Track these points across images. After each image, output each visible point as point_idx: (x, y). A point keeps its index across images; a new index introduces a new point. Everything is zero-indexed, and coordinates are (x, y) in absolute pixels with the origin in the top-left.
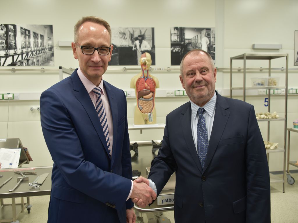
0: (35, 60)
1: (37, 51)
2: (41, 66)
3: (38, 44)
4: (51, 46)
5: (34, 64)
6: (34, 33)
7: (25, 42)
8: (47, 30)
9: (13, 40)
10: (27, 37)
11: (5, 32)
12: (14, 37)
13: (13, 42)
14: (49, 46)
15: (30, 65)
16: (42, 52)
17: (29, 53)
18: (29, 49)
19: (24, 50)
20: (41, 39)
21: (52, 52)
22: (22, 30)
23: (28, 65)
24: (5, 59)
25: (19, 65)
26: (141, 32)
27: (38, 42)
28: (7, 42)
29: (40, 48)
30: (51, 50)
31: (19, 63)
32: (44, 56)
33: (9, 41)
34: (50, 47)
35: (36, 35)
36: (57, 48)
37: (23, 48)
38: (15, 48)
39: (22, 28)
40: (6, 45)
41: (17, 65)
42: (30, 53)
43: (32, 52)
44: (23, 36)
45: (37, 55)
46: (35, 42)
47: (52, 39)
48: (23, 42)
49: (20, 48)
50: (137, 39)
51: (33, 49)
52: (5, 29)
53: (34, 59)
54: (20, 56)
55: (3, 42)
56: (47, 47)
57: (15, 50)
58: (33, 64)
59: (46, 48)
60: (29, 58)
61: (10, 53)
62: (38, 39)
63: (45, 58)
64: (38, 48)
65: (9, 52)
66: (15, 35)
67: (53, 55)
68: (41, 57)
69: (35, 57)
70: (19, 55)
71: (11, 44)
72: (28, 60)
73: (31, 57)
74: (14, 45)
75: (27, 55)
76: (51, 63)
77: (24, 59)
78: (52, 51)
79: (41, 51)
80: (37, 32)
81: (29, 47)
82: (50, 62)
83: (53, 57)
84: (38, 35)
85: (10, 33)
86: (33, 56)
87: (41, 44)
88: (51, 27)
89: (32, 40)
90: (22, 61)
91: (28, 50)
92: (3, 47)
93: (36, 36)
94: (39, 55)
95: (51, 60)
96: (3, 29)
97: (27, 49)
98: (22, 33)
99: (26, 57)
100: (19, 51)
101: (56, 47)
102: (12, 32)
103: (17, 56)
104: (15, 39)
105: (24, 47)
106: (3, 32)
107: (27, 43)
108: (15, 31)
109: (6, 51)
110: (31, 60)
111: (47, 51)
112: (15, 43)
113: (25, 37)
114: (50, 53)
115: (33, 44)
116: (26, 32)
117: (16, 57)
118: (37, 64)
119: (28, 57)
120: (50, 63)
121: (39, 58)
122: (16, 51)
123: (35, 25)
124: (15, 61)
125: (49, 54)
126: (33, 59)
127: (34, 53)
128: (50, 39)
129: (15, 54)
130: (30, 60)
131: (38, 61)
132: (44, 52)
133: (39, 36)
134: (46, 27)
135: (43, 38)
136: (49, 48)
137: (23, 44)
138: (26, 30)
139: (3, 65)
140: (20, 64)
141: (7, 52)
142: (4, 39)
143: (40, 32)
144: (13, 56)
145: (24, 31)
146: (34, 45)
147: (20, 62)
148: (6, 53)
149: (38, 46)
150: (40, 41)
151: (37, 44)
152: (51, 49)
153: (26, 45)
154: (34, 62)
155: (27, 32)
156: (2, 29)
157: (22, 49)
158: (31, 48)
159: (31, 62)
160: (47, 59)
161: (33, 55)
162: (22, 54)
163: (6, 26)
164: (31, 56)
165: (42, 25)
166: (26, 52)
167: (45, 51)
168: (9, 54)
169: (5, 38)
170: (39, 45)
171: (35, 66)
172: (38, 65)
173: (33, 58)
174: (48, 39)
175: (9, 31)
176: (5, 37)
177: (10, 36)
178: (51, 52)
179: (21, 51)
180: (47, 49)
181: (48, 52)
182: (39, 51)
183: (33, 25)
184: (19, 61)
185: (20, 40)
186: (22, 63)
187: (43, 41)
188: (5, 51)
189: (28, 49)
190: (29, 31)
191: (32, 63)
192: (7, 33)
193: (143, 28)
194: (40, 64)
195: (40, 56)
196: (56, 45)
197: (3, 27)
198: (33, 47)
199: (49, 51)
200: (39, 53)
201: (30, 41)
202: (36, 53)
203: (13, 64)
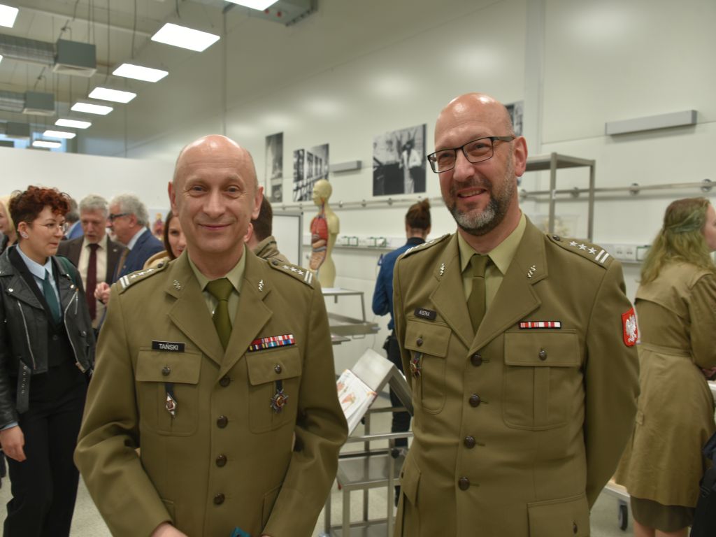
3: (318, 170)
4: (327, 171)
6: (316, 157)
7: (309, 170)
8: (324, 152)
10: (311, 163)
12: (302, 165)
13: (302, 171)
19: (308, 181)
20: (320, 164)
24: (296, 192)
26: (409, 135)
27: (317, 168)
28: (298, 172)
31: (304, 198)
33: (300, 170)
34: (326, 174)
36: (331, 175)
38: (303, 178)
39: (308, 153)
40: (297, 176)
41: (303, 200)
44: (308, 162)
46: (315, 169)
47: (327, 163)
49: (306, 178)
50: (405, 148)
54: (306, 188)
55: (296, 173)
57: (303, 181)
62: (318, 164)
66: (303, 163)
70: (305, 186)
71: (301, 173)
80: (318, 155)
81: (312, 176)
84: (318, 159)
85: (300, 160)
87: (320, 170)
88: (326, 147)
89: (314, 167)
90: (307, 194)
92: (296, 178)
93: (317, 161)
96: (296, 156)
97: (310, 179)
98: (308, 160)
99: (309, 189)
100: (305, 182)
101: (331, 173)
103: (303, 188)
104: (303, 168)
105: (309, 176)
106: (295, 160)
107: (311, 171)
108: (303, 158)
109: (297, 183)
112: (303, 173)
113: (309, 164)
115: (314, 172)
117: (303, 190)
122: (303, 183)
123: (317, 147)
124: (302, 194)
129: (303, 186)
135: (322, 163)
137: (308, 172)
138: (310, 154)
139: (295, 200)
142: (296, 169)
143: (320, 156)
144: (301, 189)
145: (309, 156)
148: (297, 185)
150: (319, 166)
153: (309, 174)
155: (311, 157)
162: (307, 185)
163: (299, 152)
165: (321, 146)
168: (299, 186)
169: (297, 167)
170: (319, 172)
174: (325, 163)
175: (300, 158)
176: (297, 165)
177: (300, 164)
183: (315, 148)
184: (304, 195)
185: (306, 168)
186: (306, 197)
187: (321, 166)
190: (313, 156)
192: (298, 161)
193: (412, 129)
196: (330, 170)
197: (297, 154)
201: (312, 168)
203: (301, 199)
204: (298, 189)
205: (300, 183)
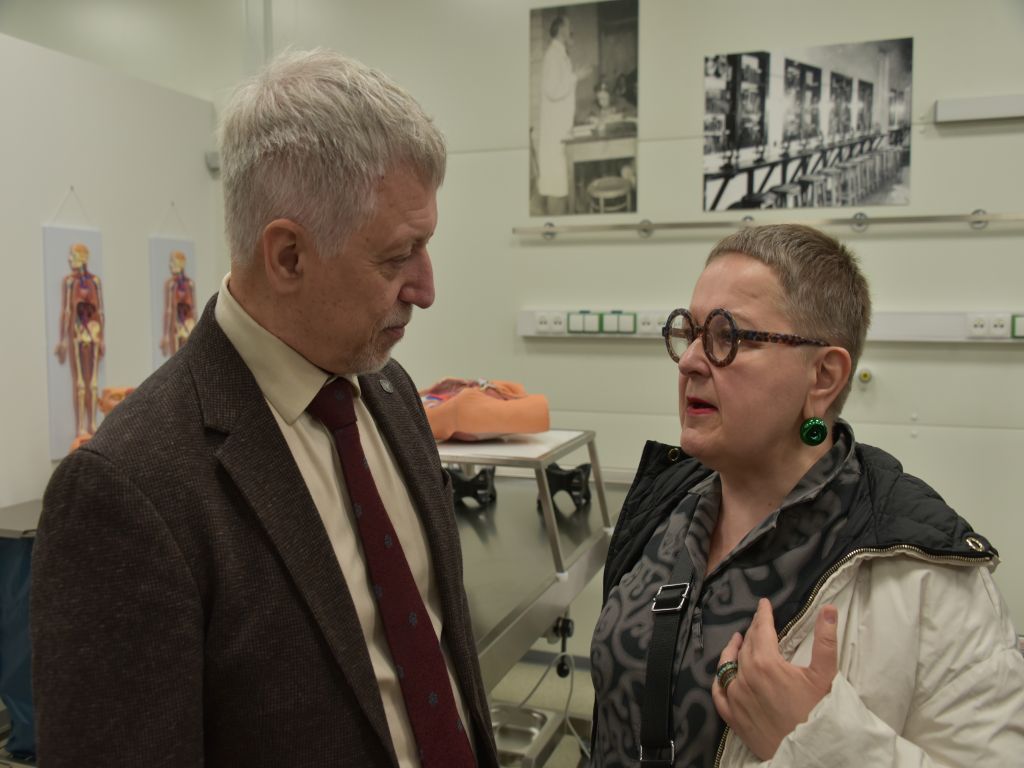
0: (831, 184)
1: (841, 148)
2: (853, 205)
3: (849, 119)
4: (900, 122)
5: (829, 199)
6: (837, 78)
7: (799, 116)
8: (888, 63)
9: (753, 112)
10: (809, 95)
11: (728, 83)
12: (758, 101)
13: (755, 118)
14: (891, 123)
15: (811, 205)
16: (861, 152)
17: (810, 156)
18: (813, 143)
19: (795, 148)
20: (862, 97)
21: (905, 147)
22: (791, 69)
23: (804, 205)
24: (719, 183)
25: (770, 207)
27: (848, 111)
28: (731, 122)
29: (857, 135)
30: (901, 141)
31: (770, 200)
32: (869, 164)
33: (741, 115)
34: (896, 127)
35: (841, 84)
36: (922, 132)
37: (788, 138)
38: (762, 139)
39: (789, 63)
40: (728, 132)
41: (763, 206)
42: (816, 157)
43: (824, 153)
44: (793, 91)
45: (841, 165)
46: (836, 113)
47: (906, 96)
48: (792, 117)
49: (779, 138)
51: (827, 142)
52: (727, 74)
53: (830, 180)
54: (778, 170)
55: (719, 122)
56: (885, 130)
57: (761, 148)
58: (825, 199)
59: (878, 134)
60: (809, 176)
61: (740, 160)
62: (848, 99)
63: (873, 174)
64: (848, 136)
65: (737, 157)
66: (762, 93)
67: (905, 159)
68: (858, 169)
69: (832, 170)
70: (773, 165)
71: (748, 125)
72: (804, 185)
73: (819, 173)
74: (756, 128)
75: (804, 165)
76: (898, 192)
77: (792, 181)
78: (905, 142)
79: (857, 148)
80: (848, 71)
81: (814, 133)
82: (892, 190)
83: (905, 169)
84: (849, 82)
85: (745, 86)
86: (827, 170)
87: (861, 117)
88: (905, 47)
89: (826, 105)
90: (784, 188)
91: (808, 147)
92: (716, 139)
93: (842, 88)
94: (848, 165)
95: (899, 182)
96: (721, 71)
97: (804, 142)
98: (789, 83)
99: (800, 173)
100: (773, 153)
101: (922, 128)
102: (753, 81)
103: (765, 171)
104: (762, 108)
105: (795, 133)
106: (720, 84)
107: (808, 119)
108: (763, 79)
109: (728, 153)
110: (816, 184)
111: (883, 144)
112: (761, 123)
113: (800, 97)
114: (895, 153)
115: (830, 122)
116: (803, 78)
117: (760, 175)
118: (837, 200)
119: (804, 172)
120: (894, 194)
121: (850, 176)
122: (762, 153)
123: (842, 46)
124: (756, 189)
125: (891, 156)
126: (825, 180)
127: (832, 156)
128: (898, 94)
129: (760, 163)
130: (812, 183)
131: (844, 187)
132: (870, 149)
133: (855, 86)
134: (883, 47)
135: (871, 94)
136: (892, 132)
137: (793, 122)
138: (803, 68)
139: (714, 207)
140: (776, 201)
141: (730, 158)
142: (722, 111)
143: (856, 73)
144: (750, 172)
145: (796, 72)
146: (834, 123)
147: (776, 193)
148: (726, 161)
149: (846, 129)
150: (856, 105)
151: (843, 118)
152: (900, 134)
153: (800, 126)
154: (829, 193)
155: (809, 78)
156: (717, 74)
157: (786, 145)
158: (820, 138)
159: (818, 191)
160: (882, 176)
161: (825, 165)
162: (786, 160)
163: (734, 60)
164: (820, 167)
165: (868, 44)
166: (800, 152)
167: (875, 145)
168: (737, 165)
169: (726, 106)
170: (854, 123)
171: (829, 206)
172: (844, 203)
173: (827, 175)
174: (892, 94)
175: (743, 79)
176: (728, 101)
177: (744, 97)
178: (899, 148)
179: (781, 151)
180: (882, 137)
181: (889, 147)
182: (852, 146)
183: (832, 49)
184: (772, 190)
185: (780, 108)
186: (781, 197)
187: (869, 105)
188: (722, 154)
189: (807, 143)
190: (817, 73)
191: (821, 197)
192: (733, 87)
194: (850, 199)
195: (854, 167)
196: (922, 118)
197: (723, 65)
198: (830, 133)
199: (893, 147)
200: (850, 156)
201: (817, 110)
202: (839, 155)
203: (750, 202)
204: (728, 172)
205: (747, 156)
